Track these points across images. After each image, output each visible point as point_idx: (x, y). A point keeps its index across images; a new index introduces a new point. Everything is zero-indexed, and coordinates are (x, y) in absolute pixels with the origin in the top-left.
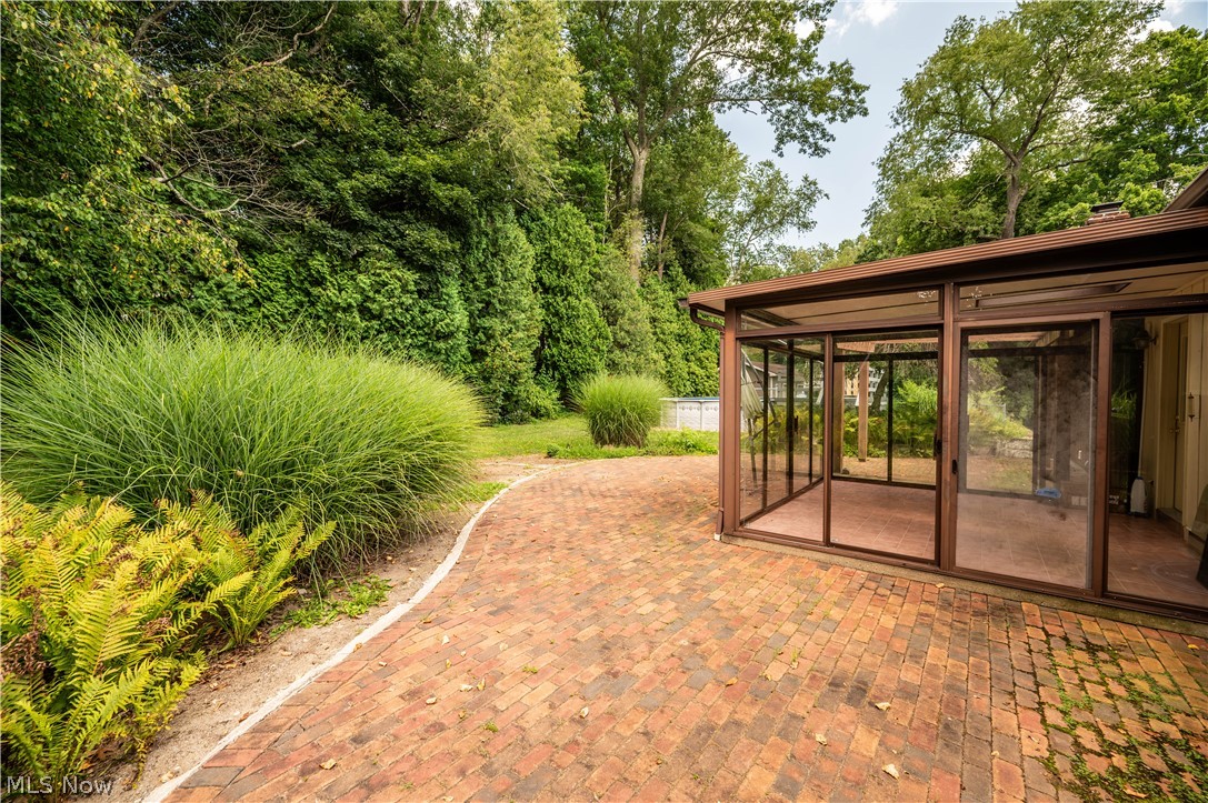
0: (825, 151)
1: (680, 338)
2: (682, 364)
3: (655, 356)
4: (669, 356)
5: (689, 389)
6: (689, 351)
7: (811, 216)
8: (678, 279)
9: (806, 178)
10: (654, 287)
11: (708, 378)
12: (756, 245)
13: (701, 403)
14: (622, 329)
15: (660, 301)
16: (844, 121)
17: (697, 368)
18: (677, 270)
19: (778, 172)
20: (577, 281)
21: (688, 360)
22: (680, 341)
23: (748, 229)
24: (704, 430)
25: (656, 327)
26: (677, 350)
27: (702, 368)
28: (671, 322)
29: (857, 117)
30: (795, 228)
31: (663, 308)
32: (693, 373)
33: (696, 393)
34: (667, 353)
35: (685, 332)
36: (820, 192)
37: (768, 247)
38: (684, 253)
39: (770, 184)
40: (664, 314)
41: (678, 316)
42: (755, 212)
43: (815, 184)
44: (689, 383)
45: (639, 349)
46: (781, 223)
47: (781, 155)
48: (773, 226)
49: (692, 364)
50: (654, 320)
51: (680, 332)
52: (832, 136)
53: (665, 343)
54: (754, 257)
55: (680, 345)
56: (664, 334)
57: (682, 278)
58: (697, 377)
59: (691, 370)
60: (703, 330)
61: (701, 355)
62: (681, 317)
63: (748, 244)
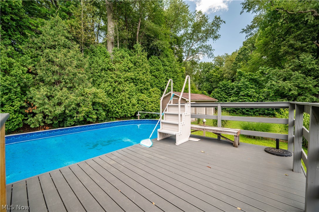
4: (124, 91)
6: (142, 88)
8: (137, 49)
9: (215, 17)
21: (143, 93)
27: (151, 97)
30: (212, 39)
36: (221, 21)
58: (145, 102)
59: (141, 98)
60: (156, 77)
61: (151, 90)
62: (137, 69)
63: (192, 46)
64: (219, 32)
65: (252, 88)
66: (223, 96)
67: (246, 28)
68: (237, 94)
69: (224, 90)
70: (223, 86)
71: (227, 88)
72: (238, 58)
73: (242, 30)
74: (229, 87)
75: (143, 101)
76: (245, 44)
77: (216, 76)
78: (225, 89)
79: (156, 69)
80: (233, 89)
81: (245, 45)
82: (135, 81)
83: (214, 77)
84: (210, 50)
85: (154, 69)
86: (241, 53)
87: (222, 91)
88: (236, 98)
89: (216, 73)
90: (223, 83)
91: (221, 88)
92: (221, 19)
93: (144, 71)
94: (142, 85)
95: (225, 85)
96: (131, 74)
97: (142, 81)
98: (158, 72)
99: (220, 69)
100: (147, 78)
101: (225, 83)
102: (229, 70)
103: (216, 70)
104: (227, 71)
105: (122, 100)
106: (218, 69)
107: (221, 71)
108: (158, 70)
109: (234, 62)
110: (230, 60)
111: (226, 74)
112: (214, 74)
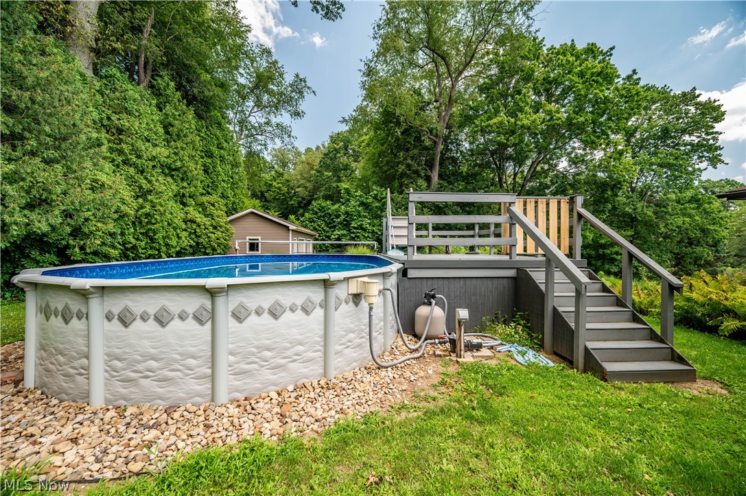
0: (337, 16)
1: (169, 170)
2: (172, 205)
4: (150, 192)
6: (187, 192)
8: (168, 92)
9: (297, 76)
11: (215, 228)
12: (256, 118)
17: (198, 215)
18: (165, 81)
19: (276, 62)
21: (184, 204)
26: (165, 187)
27: (207, 216)
30: (288, 114)
32: (193, 221)
33: (197, 249)
35: (179, 164)
36: (309, 88)
37: (268, 123)
39: (268, 68)
42: (257, 86)
43: (305, 82)
44: (185, 234)
46: (277, 107)
48: (270, 107)
49: (191, 209)
51: (169, 161)
53: (141, 171)
54: (255, 128)
55: (170, 180)
56: (139, 157)
57: (173, 92)
58: (199, 226)
59: (189, 216)
60: (206, 171)
61: (204, 199)
62: (173, 143)
63: (249, 115)
64: (303, 106)
65: (365, 217)
66: (323, 228)
67: (347, 118)
68: (345, 225)
69: (321, 216)
70: (319, 209)
71: (327, 213)
72: (324, 163)
73: (342, 119)
74: (330, 211)
75: (195, 222)
76: (334, 139)
77: (279, 188)
78: (323, 217)
79: (206, 151)
80: (338, 216)
81: (334, 143)
82: (167, 171)
83: (274, 192)
84: (289, 136)
85: (202, 151)
86: (327, 154)
87: (319, 218)
88: (345, 232)
89: (278, 183)
90: (319, 204)
91: (316, 213)
92: (309, 85)
93: (189, 151)
94: (185, 184)
95: (323, 208)
96: (162, 152)
97: (190, 175)
98: (210, 161)
99: (286, 176)
100: (195, 169)
101: (323, 204)
102: (305, 181)
103: (278, 177)
104: (302, 182)
105: (147, 215)
106: (282, 175)
107: (288, 181)
108: (209, 154)
109: (315, 168)
110: (308, 164)
111: (299, 187)
112: (275, 183)
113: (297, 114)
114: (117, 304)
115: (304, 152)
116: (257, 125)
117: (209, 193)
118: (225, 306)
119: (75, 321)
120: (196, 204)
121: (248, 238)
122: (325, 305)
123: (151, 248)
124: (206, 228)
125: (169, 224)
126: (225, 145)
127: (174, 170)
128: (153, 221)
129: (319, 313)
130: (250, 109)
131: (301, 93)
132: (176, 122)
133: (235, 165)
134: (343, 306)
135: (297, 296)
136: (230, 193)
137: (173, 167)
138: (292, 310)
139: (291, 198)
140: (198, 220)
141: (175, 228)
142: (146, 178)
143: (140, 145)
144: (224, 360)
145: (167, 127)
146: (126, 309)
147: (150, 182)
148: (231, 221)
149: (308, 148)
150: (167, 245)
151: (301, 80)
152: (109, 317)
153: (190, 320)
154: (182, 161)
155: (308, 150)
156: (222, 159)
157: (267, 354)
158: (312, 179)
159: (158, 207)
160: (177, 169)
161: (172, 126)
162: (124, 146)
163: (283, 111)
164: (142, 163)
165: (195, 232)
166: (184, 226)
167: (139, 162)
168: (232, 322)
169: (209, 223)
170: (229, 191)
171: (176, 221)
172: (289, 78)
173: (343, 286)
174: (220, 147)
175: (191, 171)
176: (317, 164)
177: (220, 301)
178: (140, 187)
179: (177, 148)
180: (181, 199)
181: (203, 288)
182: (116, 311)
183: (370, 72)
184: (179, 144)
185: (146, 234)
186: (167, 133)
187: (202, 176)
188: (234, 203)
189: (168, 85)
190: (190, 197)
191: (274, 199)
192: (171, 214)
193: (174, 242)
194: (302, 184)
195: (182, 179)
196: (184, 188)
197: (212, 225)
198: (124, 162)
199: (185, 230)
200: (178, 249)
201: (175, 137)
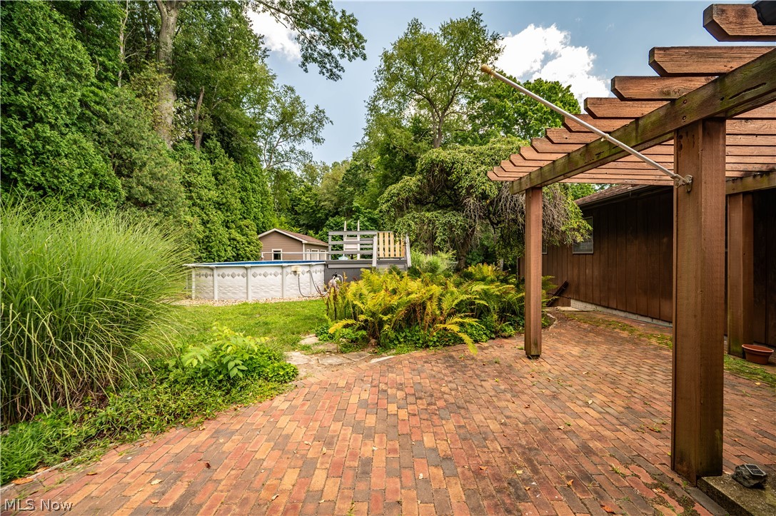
0: (338, 77)
1: (219, 206)
2: (222, 230)
3: (188, 218)
4: (208, 222)
5: (230, 253)
6: (230, 219)
7: (322, 134)
8: (216, 151)
9: (317, 107)
10: (188, 153)
11: (249, 243)
12: (283, 147)
13: (246, 268)
14: (139, 183)
15: (196, 167)
16: (350, 60)
17: (237, 235)
18: (214, 143)
19: (298, 98)
20: (56, 106)
21: (228, 228)
22: (220, 209)
23: (277, 134)
24: (250, 301)
25: (191, 191)
26: (217, 217)
27: (243, 235)
28: (209, 190)
29: (359, 59)
30: (310, 141)
31: (199, 174)
32: (234, 240)
33: (237, 258)
34: (206, 218)
35: (224, 200)
36: (327, 118)
37: (292, 150)
38: (222, 131)
39: (292, 104)
40: (200, 180)
41: (217, 185)
42: (282, 122)
43: (324, 113)
44: (229, 248)
45: (167, 209)
46: (300, 135)
47: (306, 71)
48: (295, 136)
49: (233, 231)
50: (188, 185)
51: (219, 199)
52: (342, 68)
53: (203, 209)
54: (282, 156)
55: (220, 212)
56: (201, 200)
57: (219, 150)
58: (238, 242)
59: (232, 236)
60: (243, 202)
61: (242, 223)
62: (220, 187)
63: (277, 145)
72: (346, 179)
75: (236, 240)
76: (355, 157)
77: (308, 202)
79: (243, 187)
81: (355, 160)
82: (217, 206)
83: (303, 205)
85: (239, 188)
86: (350, 171)
89: (307, 197)
90: (335, 220)
92: (327, 116)
93: (232, 191)
94: (229, 214)
95: (338, 223)
96: (213, 194)
97: (232, 207)
98: (245, 194)
99: (314, 191)
100: (236, 204)
101: (338, 220)
102: (330, 195)
103: (307, 191)
104: (328, 196)
105: (207, 237)
106: (310, 189)
107: (316, 195)
108: (244, 189)
109: (339, 183)
110: (333, 179)
111: (325, 201)
112: (304, 198)
113: (318, 140)
114: (221, 272)
115: (331, 166)
116: (283, 153)
117: (245, 218)
118: (250, 272)
119: (209, 277)
120: (236, 227)
121: (273, 250)
122: (282, 274)
123: (209, 258)
124: (243, 244)
125: (220, 242)
126: (256, 179)
127: (221, 205)
128: (211, 241)
129: (280, 276)
130: (277, 140)
131: (320, 122)
132: (222, 171)
133: (264, 193)
134: (289, 275)
135: (273, 270)
136: (260, 215)
137: (221, 203)
138: (271, 275)
139: (319, 210)
140: (238, 238)
141: (223, 245)
142: (205, 213)
143: (203, 192)
144: (250, 288)
145: (216, 175)
146: (223, 273)
147: (207, 215)
148: (260, 238)
149: (335, 163)
150: (219, 256)
151: (320, 111)
152: (219, 275)
153: (241, 276)
154: (226, 198)
155: (335, 164)
156: (254, 191)
157: (263, 288)
158: (336, 194)
159: (213, 231)
160: (223, 204)
161: (220, 174)
162: (193, 194)
163: (306, 138)
164: (203, 204)
165: (236, 247)
166: (229, 243)
167: (201, 203)
168: (253, 277)
169: (245, 240)
170: (260, 213)
171: (224, 240)
172: (310, 110)
173: (289, 268)
174: (252, 181)
175: (232, 205)
176: (341, 179)
177: (249, 270)
178: (203, 219)
179: (223, 189)
180: (226, 225)
181: (244, 267)
182: (221, 274)
183: (373, 109)
184: (224, 187)
185: (206, 249)
186: (216, 179)
187: (240, 206)
188: (263, 222)
189: (216, 145)
190: (232, 222)
191: (303, 212)
192: (221, 235)
193: (223, 254)
194: (328, 198)
195: (227, 211)
196: (228, 216)
197: (247, 242)
198: (193, 205)
199: (229, 246)
200: (225, 258)
201: (221, 182)
